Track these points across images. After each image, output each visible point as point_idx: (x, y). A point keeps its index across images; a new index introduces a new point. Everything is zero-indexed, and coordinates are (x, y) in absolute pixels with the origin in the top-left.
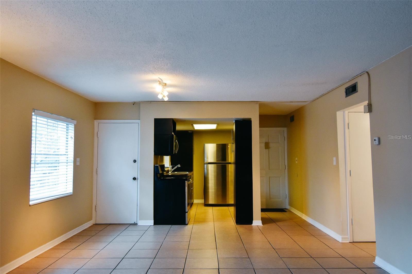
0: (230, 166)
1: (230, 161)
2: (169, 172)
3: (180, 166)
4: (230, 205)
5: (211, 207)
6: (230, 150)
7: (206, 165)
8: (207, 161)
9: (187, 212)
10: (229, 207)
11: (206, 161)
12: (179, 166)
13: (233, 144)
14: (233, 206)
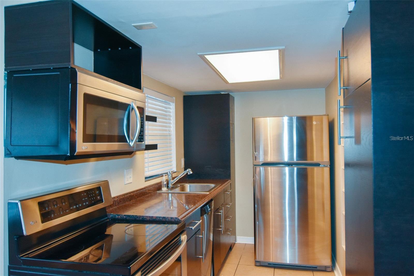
0: (317, 170)
3: (191, 173)
4: (318, 268)
10: (316, 274)
13: (323, 116)
14: (328, 270)
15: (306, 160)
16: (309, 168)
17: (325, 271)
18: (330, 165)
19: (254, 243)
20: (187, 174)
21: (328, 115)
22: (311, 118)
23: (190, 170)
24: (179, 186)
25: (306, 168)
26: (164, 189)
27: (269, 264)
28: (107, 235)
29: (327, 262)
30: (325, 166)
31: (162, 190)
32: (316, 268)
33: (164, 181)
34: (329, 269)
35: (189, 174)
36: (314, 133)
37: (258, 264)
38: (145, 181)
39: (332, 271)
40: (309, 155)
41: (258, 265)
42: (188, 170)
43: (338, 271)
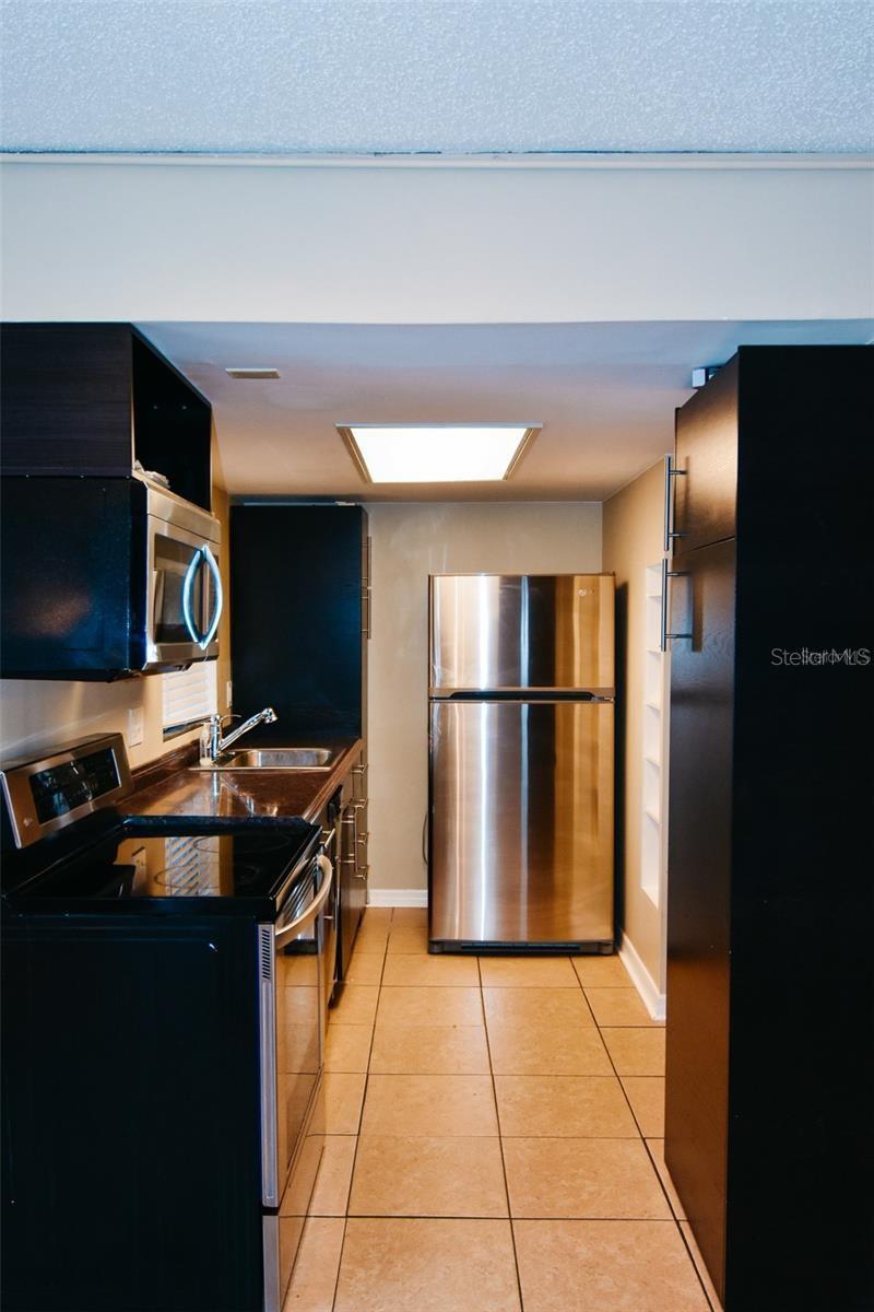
0: (582, 710)
1: (579, 683)
2: (202, 761)
3: (274, 718)
4: (582, 950)
5: (472, 961)
6: (580, 612)
7: (436, 706)
8: (442, 682)
9: (273, 1211)
10: (578, 962)
11: (437, 685)
12: (269, 715)
13: (601, 578)
14: (605, 952)
15: (553, 685)
16: (560, 704)
17: (598, 954)
18: (615, 699)
19: (426, 906)
20: (263, 721)
21: (614, 574)
22: (568, 580)
23: (271, 710)
24: (233, 757)
25: (553, 706)
26: (206, 762)
27: (463, 947)
28: (120, 866)
29: (603, 932)
30: (602, 699)
31: (199, 765)
32: (577, 948)
33: (206, 742)
34: (609, 949)
35: (268, 721)
36: (576, 616)
37: (436, 949)
38: (165, 741)
39: (615, 953)
40: (560, 673)
41: (435, 951)
42: (265, 712)
43: (629, 952)
